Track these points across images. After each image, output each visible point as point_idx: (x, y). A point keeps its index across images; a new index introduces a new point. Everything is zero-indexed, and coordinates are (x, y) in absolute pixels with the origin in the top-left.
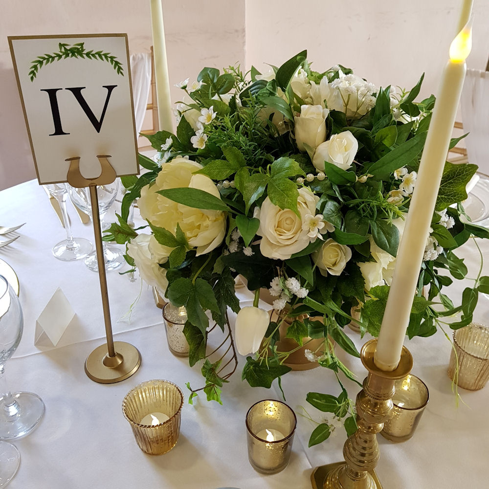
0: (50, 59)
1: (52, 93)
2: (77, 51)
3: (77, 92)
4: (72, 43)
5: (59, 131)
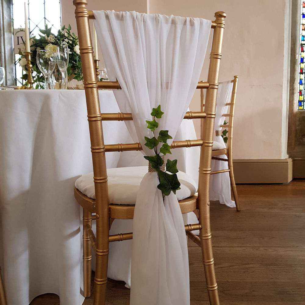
0: (18, 32)
1: (18, 37)
2: (22, 31)
4: (22, 29)
5: (18, 44)
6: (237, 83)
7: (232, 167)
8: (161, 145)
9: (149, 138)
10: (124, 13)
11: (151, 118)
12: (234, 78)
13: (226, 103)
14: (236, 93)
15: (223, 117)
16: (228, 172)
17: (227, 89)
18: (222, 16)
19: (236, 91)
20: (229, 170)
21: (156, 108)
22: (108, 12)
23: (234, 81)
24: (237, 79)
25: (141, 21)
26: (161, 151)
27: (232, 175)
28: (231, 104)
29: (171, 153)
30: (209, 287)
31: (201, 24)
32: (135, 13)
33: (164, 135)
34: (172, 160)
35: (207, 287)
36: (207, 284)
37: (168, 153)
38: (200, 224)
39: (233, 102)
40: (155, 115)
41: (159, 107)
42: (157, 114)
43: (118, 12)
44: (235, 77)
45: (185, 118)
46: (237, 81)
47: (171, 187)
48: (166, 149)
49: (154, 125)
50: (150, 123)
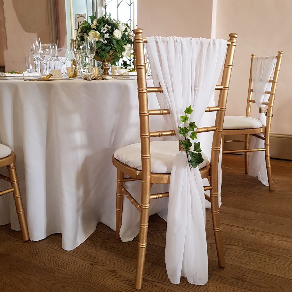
0: (78, 17)
1: (78, 22)
2: (81, 16)
3: (81, 22)
4: (81, 15)
6: (281, 59)
7: (268, 147)
8: (190, 133)
9: (182, 127)
10: (168, 38)
11: (184, 114)
12: (278, 54)
13: (269, 80)
14: (279, 70)
15: (265, 94)
16: (264, 151)
17: (272, 64)
18: (234, 37)
19: (279, 68)
20: (265, 149)
21: (188, 107)
22: (157, 38)
23: (278, 57)
24: (281, 55)
25: (180, 43)
26: (191, 137)
27: (268, 154)
28: (273, 82)
29: (197, 138)
30: (216, 230)
31: (220, 43)
32: (176, 38)
33: (192, 125)
34: (197, 143)
35: (214, 229)
36: (214, 227)
37: (195, 138)
38: (211, 186)
39: (275, 79)
40: (187, 112)
41: (190, 106)
42: (189, 111)
43: (164, 38)
44: (280, 53)
45: (206, 111)
46: (281, 57)
47: (197, 162)
48: (194, 135)
49: (185, 119)
50: (183, 117)
